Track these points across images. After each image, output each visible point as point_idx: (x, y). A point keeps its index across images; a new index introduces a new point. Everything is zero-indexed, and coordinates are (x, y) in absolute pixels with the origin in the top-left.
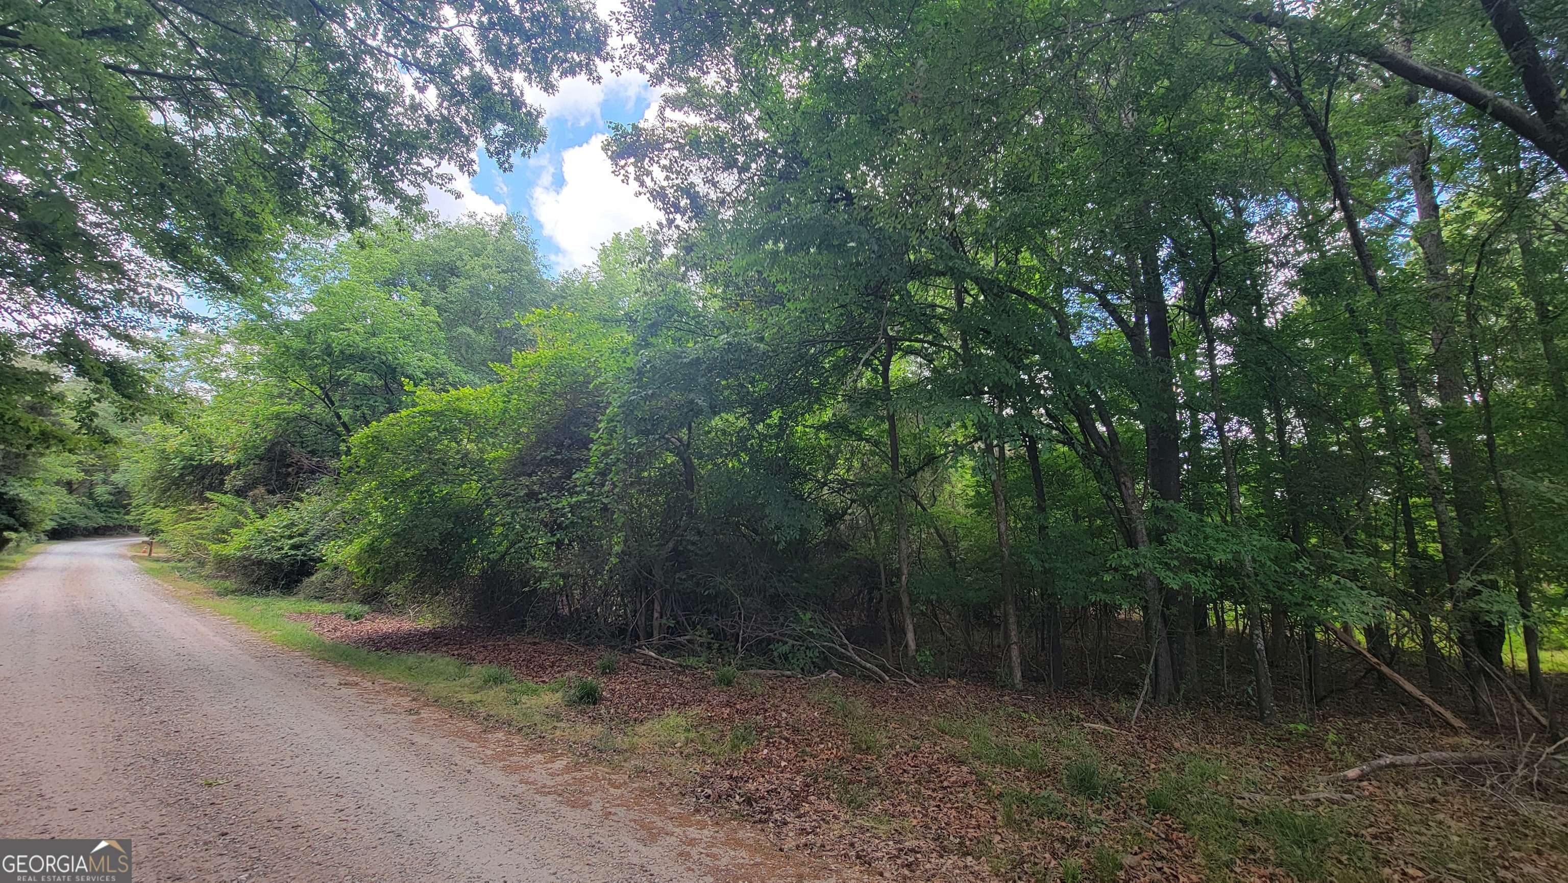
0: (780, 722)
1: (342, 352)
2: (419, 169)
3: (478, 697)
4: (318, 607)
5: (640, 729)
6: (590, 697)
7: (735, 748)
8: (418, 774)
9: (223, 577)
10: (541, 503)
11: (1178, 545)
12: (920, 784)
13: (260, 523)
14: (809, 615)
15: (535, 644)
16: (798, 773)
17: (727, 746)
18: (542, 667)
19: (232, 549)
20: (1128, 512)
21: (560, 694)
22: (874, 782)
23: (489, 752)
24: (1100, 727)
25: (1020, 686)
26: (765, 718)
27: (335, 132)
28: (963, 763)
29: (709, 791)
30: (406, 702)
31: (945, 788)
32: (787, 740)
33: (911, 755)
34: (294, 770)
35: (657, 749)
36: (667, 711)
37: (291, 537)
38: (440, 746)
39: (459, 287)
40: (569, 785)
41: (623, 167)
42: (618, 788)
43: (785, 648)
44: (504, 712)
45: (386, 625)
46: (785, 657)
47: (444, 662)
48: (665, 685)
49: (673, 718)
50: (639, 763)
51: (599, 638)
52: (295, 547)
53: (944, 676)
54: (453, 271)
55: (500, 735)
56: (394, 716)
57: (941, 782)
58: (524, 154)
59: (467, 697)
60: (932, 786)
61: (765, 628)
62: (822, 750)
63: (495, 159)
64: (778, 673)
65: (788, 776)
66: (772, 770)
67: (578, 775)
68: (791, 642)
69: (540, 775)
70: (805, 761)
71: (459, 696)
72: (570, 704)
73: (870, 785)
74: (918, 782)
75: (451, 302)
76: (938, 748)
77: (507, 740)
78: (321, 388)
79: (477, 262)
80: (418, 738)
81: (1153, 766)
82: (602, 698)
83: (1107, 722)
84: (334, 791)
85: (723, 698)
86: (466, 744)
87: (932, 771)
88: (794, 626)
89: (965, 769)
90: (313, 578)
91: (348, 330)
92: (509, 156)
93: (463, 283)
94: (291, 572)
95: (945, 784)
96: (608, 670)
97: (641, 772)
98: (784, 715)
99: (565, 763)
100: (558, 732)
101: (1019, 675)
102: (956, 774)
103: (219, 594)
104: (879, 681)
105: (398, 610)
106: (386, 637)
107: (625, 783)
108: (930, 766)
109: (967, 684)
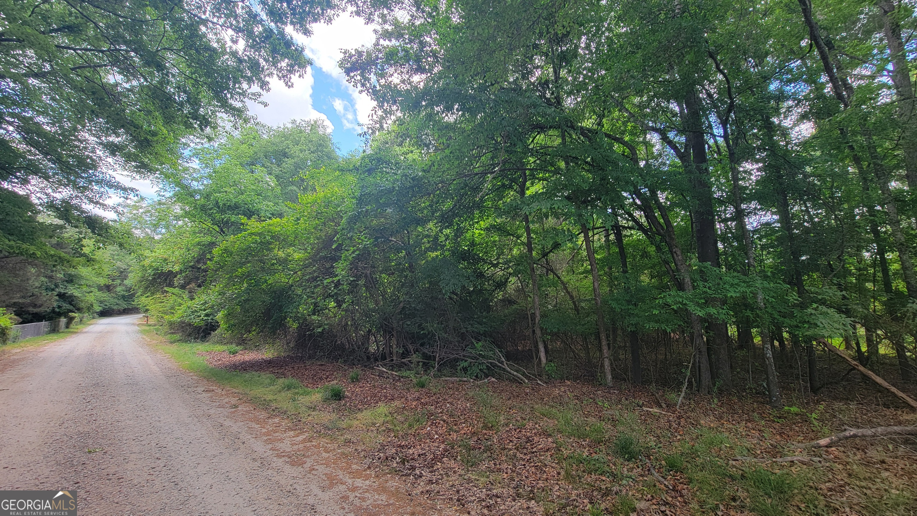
0: (443, 410)
1: (224, 205)
2: (241, 91)
3: (275, 397)
4: (219, 348)
5: (359, 415)
6: (337, 396)
7: (411, 426)
8: (213, 445)
9: (173, 333)
10: (319, 283)
11: (705, 289)
12: (518, 450)
13: (190, 303)
14: (480, 344)
15: (322, 365)
16: (443, 442)
17: (406, 426)
18: (321, 379)
19: (176, 318)
20: (678, 270)
21: (321, 394)
22: (489, 449)
23: (264, 430)
24: (655, 410)
25: (611, 385)
26: (436, 407)
27: (192, 74)
28: (550, 435)
29: (382, 455)
30: (234, 401)
31: (533, 453)
32: (444, 421)
33: (518, 430)
34: (143, 443)
35: (364, 427)
36: (380, 403)
37: (205, 310)
38: (235, 427)
39: (288, 163)
40: (299, 451)
41: (353, 77)
42: (329, 452)
43: (466, 364)
44: (284, 405)
45: (250, 356)
46: (465, 369)
47: (265, 377)
48: (385, 388)
49: (382, 408)
50: (349, 437)
51: (359, 360)
52: (207, 315)
53: (562, 379)
54: (285, 155)
55: (277, 420)
56: (222, 409)
57: (532, 448)
58: (300, 76)
59: (270, 397)
60: (525, 451)
61: (454, 352)
62: (463, 428)
63: (282, 81)
64: (458, 379)
65: (436, 445)
66: (428, 441)
67: (308, 444)
68: (469, 360)
69: (286, 446)
70: (450, 435)
71: (265, 397)
72: (326, 400)
73: (485, 451)
74: (517, 449)
75: (285, 173)
76: (537, 426)
77: (279, 423)
78: (218, 226)
79: (297, 148)
80: (227, 423)
81: (679, 437)
82: (344, 397)
83: (661, 406)
84: (158, 455)
85: (417, 394)
86: (254, 425)
87: (528, 440)
88: (470, 350)
89: (550, 440)
90: (216, 332)
91: (226, 192)
92: (290, 78)
93: (290, 161)
94: (206, 329)
95: (534, 450)
96: (355, 380)
97: (348, 442)
98: (448, 405)
99: (304, 437)
100: (310, 418)
101: (610, 377)
102: (543, 442)
103: (171, 343)
104: (520, 383)
105: (257, 347)
106: (243, 363)
107: (334, 449)
108: (528, 438)
109: (578, 383)
